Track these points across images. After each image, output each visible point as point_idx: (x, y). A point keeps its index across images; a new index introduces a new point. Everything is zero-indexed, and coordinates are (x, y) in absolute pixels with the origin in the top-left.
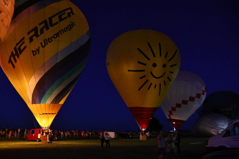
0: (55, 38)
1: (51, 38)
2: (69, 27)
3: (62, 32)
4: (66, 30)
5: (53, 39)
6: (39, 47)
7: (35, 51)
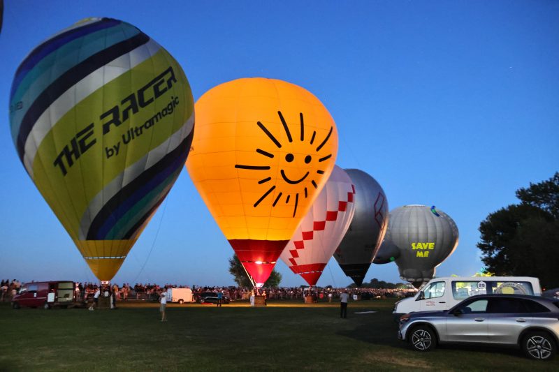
0: (147, 128)
1: (141, 128)
2: (170, 107)
3: (158, 116)
4: (164, 113)
5: (144, 129)
6: (119, 144)
7: (111, 150)
